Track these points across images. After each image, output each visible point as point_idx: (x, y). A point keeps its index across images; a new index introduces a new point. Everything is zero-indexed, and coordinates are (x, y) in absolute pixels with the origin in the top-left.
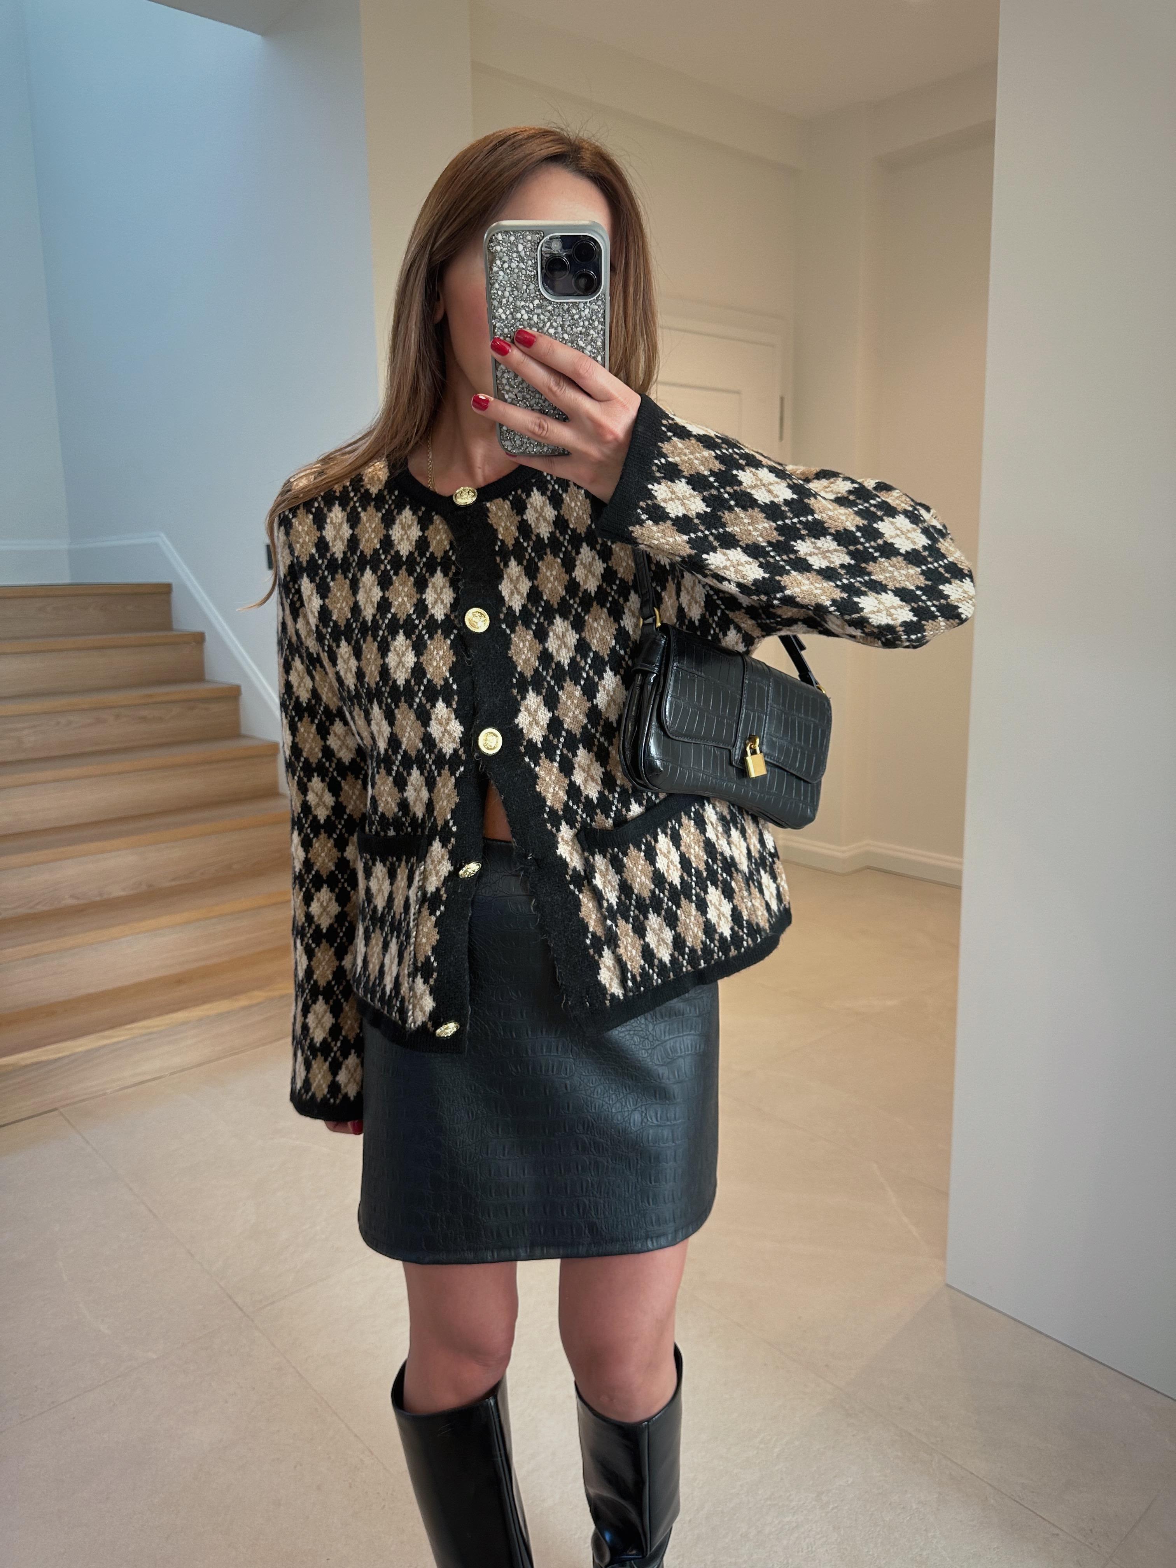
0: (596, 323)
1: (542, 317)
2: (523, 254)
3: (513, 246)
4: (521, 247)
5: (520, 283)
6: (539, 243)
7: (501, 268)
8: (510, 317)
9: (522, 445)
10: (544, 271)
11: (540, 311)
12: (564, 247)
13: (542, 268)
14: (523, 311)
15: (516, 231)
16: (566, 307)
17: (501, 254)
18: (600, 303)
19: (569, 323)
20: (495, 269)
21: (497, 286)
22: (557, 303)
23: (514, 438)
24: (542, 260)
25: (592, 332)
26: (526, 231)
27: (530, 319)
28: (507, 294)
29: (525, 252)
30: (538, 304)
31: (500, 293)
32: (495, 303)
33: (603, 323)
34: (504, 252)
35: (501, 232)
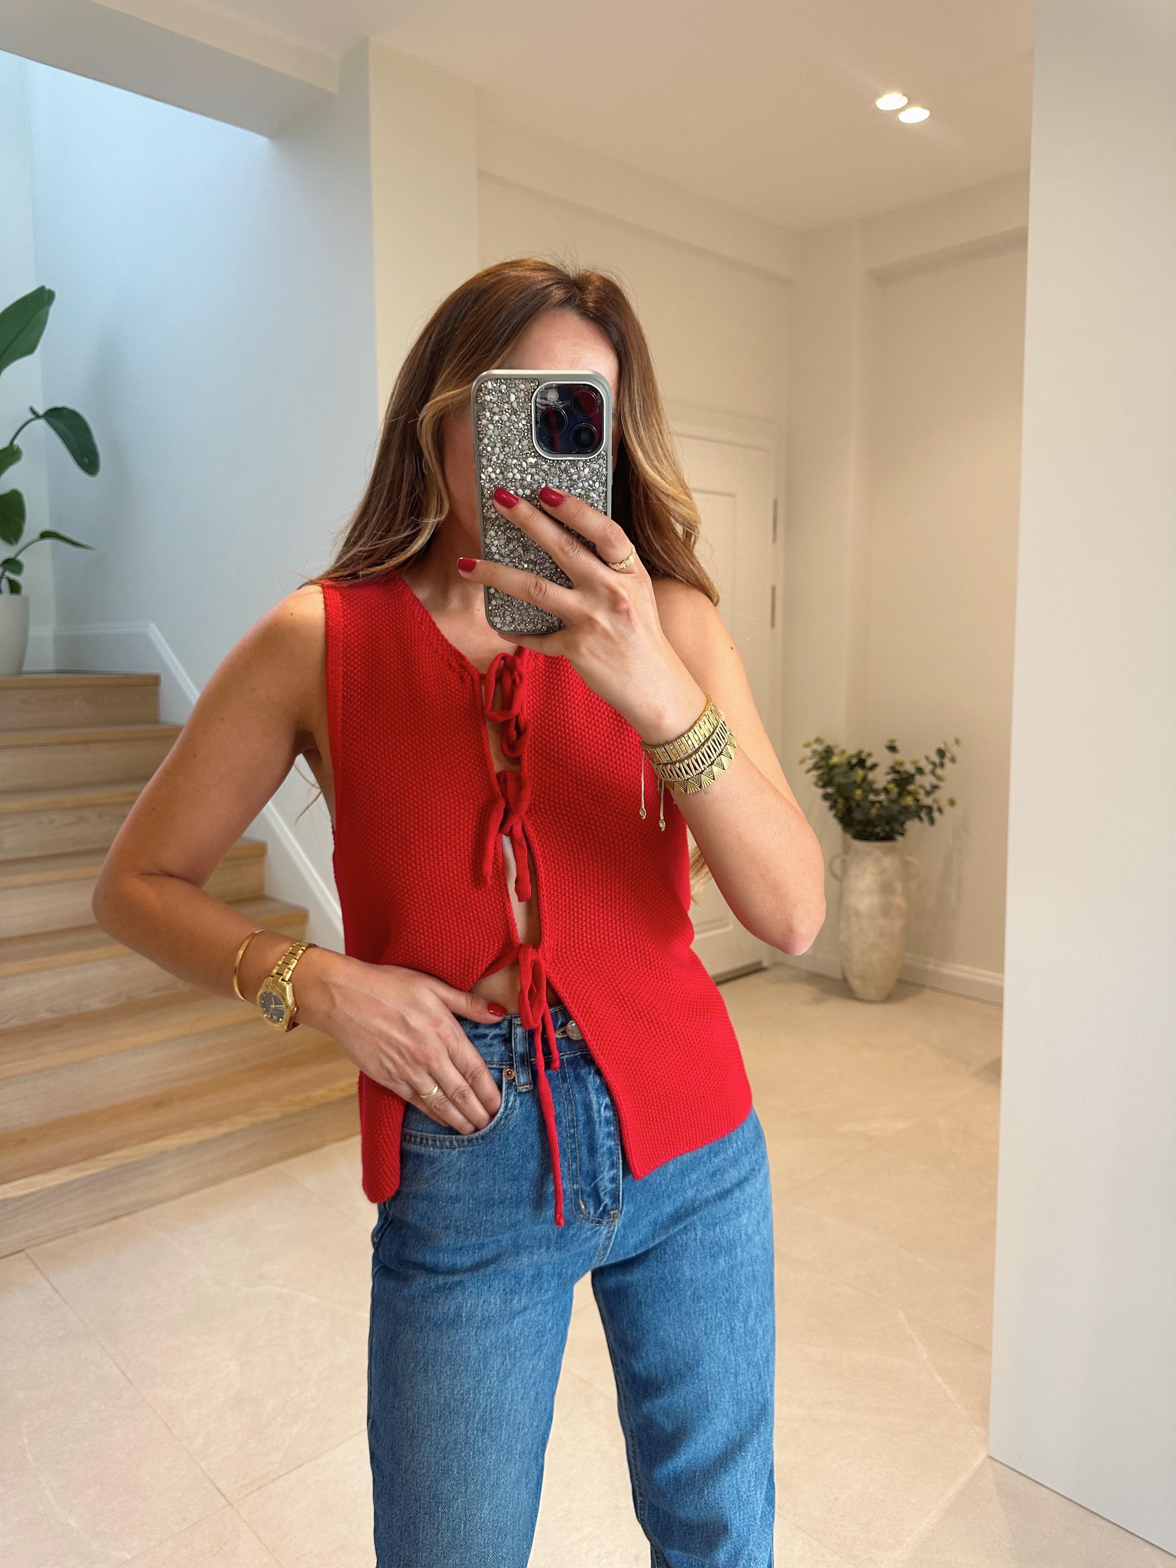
0: (597, 484)
1: (536, 477)
2: (515, 405)
3: (505, 396)
4: (513, 398)
5: (512, 438)
6: (533, 393)
7: (491, 421)
8: (500, 476)
9: (513, 622)
10: (539, 425)
11: (534, 470)
12: (560, 399)
13: (536, 422)
14: (515, 471)
15: (507, 379)
16: (563, 466)
17: (491, 405)
18: (601, 461)
20: (484, 422)
21: (486, 441)
24: (536, 413)
25: (592, 494)
26: (519, 379)
27: (523, 479)
28: (497, 450)
29: (518, 403)
32: (484, 462)
33: (605, 484)
34: (494, 403)
35: (490, 380)
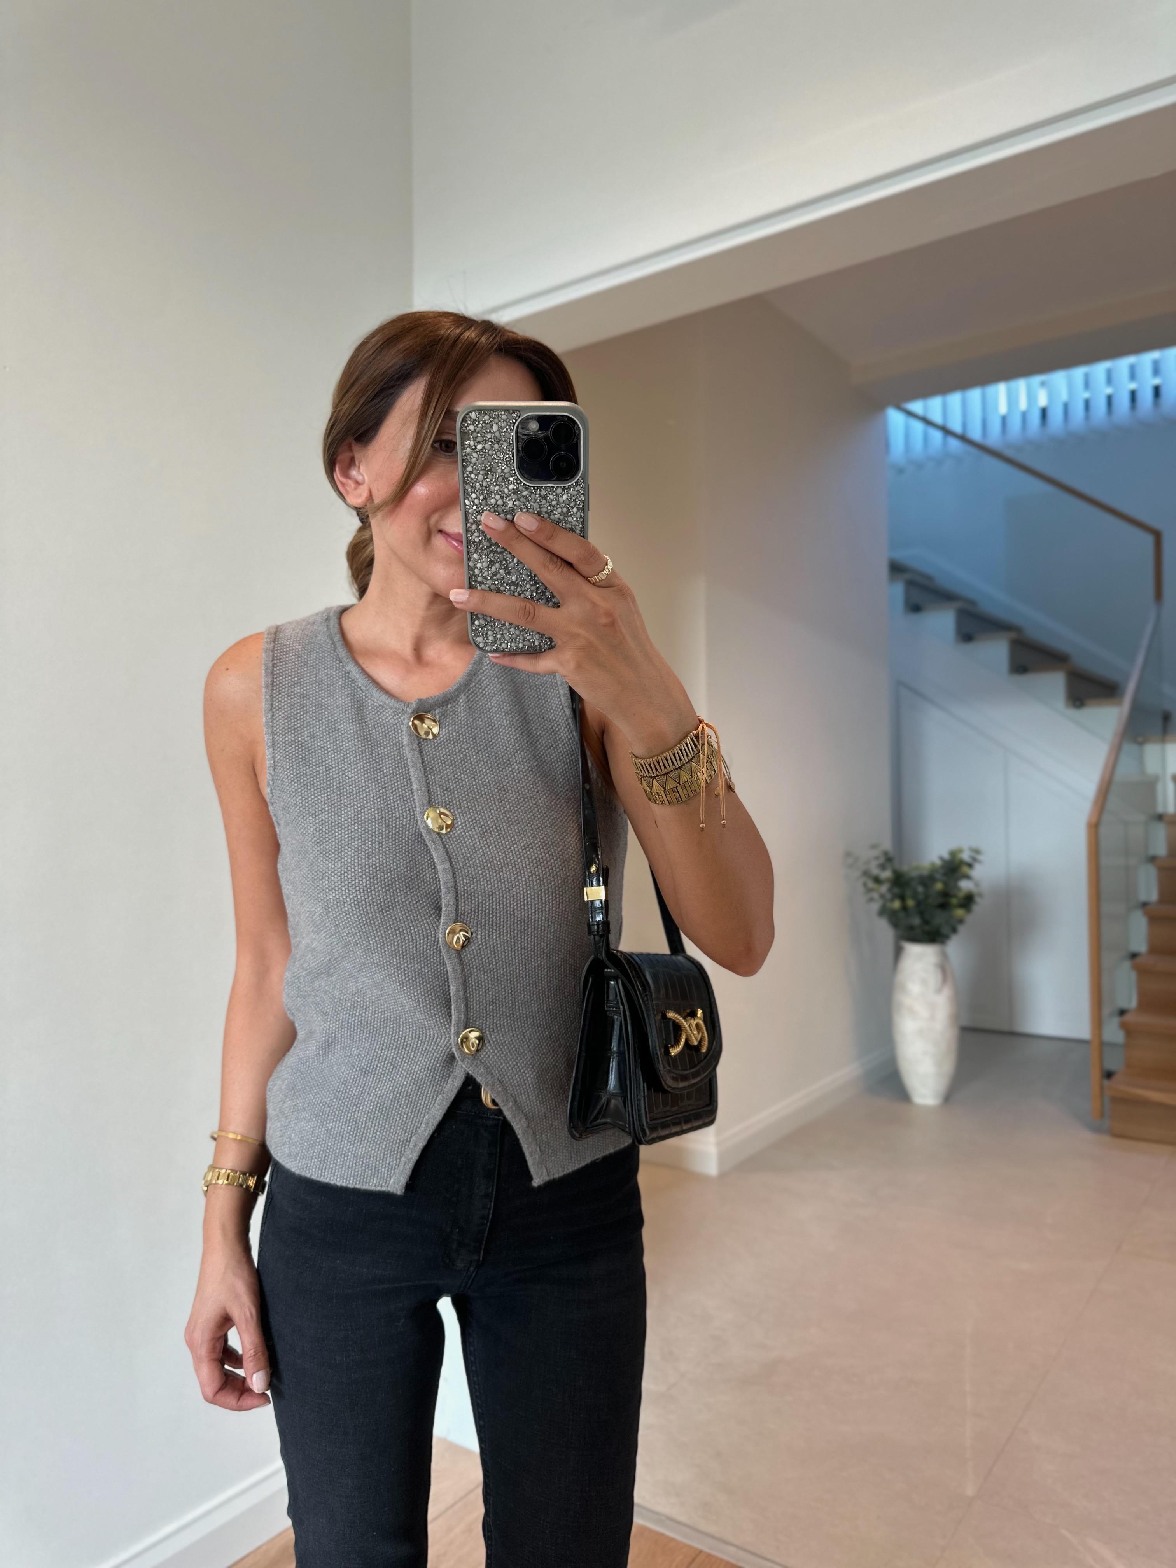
19: (546, 510)
22: (534, 487)
23: (487, 634)
30: (513, 489)
31: (473, 476)
